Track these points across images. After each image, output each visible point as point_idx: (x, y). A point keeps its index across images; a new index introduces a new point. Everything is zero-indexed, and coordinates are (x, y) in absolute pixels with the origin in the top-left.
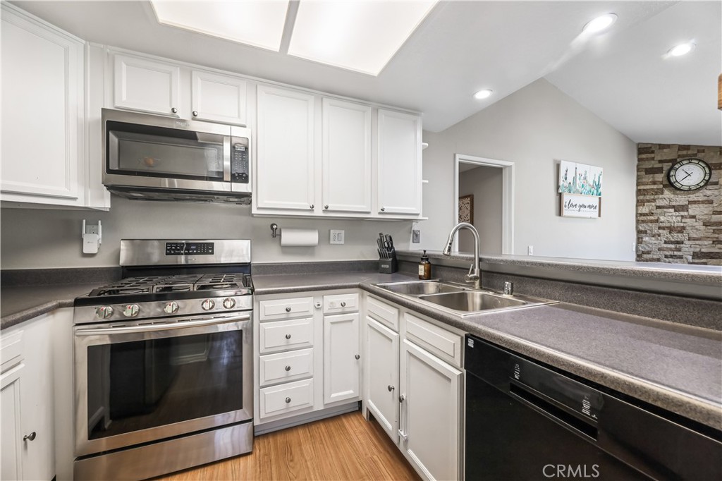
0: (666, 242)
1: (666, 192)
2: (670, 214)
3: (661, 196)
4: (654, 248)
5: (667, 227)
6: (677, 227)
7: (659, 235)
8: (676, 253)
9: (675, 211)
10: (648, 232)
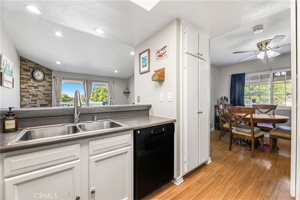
0: (31, 101)
1: (31, 80)
2: (33, 89)
3: (29, 82)
4: (28, 103)
5: (32, 95)
6: (35, 95)
7: (29, 98)
8: (35, 105)
9: (35, 88)
10: (25, 96)
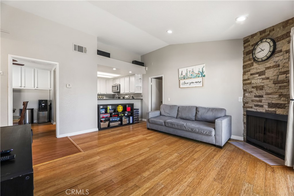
0: (255, 96)
1: (255, 64)
2: (257, 78)
3: (252, 67)
4: (250, 100)
5: (255, 87)
6: (260, 86)
7: (252, 92)
8: (259, 103)
9: (259, 76)
10: (247, 90)
